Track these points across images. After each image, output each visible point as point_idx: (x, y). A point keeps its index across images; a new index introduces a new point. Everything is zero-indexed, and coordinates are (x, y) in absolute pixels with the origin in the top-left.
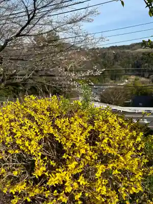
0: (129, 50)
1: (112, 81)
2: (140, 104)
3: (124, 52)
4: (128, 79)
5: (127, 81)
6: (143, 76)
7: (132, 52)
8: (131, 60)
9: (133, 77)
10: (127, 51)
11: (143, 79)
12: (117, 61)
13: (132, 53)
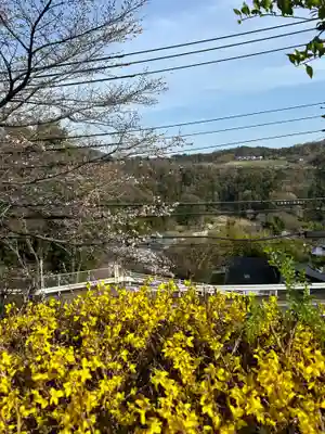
0: (211, 164)
1: (180, 227)
2: (247, 276)
3: (201, 168)
4: (212, 223)
5: (210, 226)
6: (244, 216)
7: (216, 166)
8: (217, 184)
9: (224, 219)
10: (206, 164)
11: (244, 222)
12: (189, 185)
13: (218, 170)
